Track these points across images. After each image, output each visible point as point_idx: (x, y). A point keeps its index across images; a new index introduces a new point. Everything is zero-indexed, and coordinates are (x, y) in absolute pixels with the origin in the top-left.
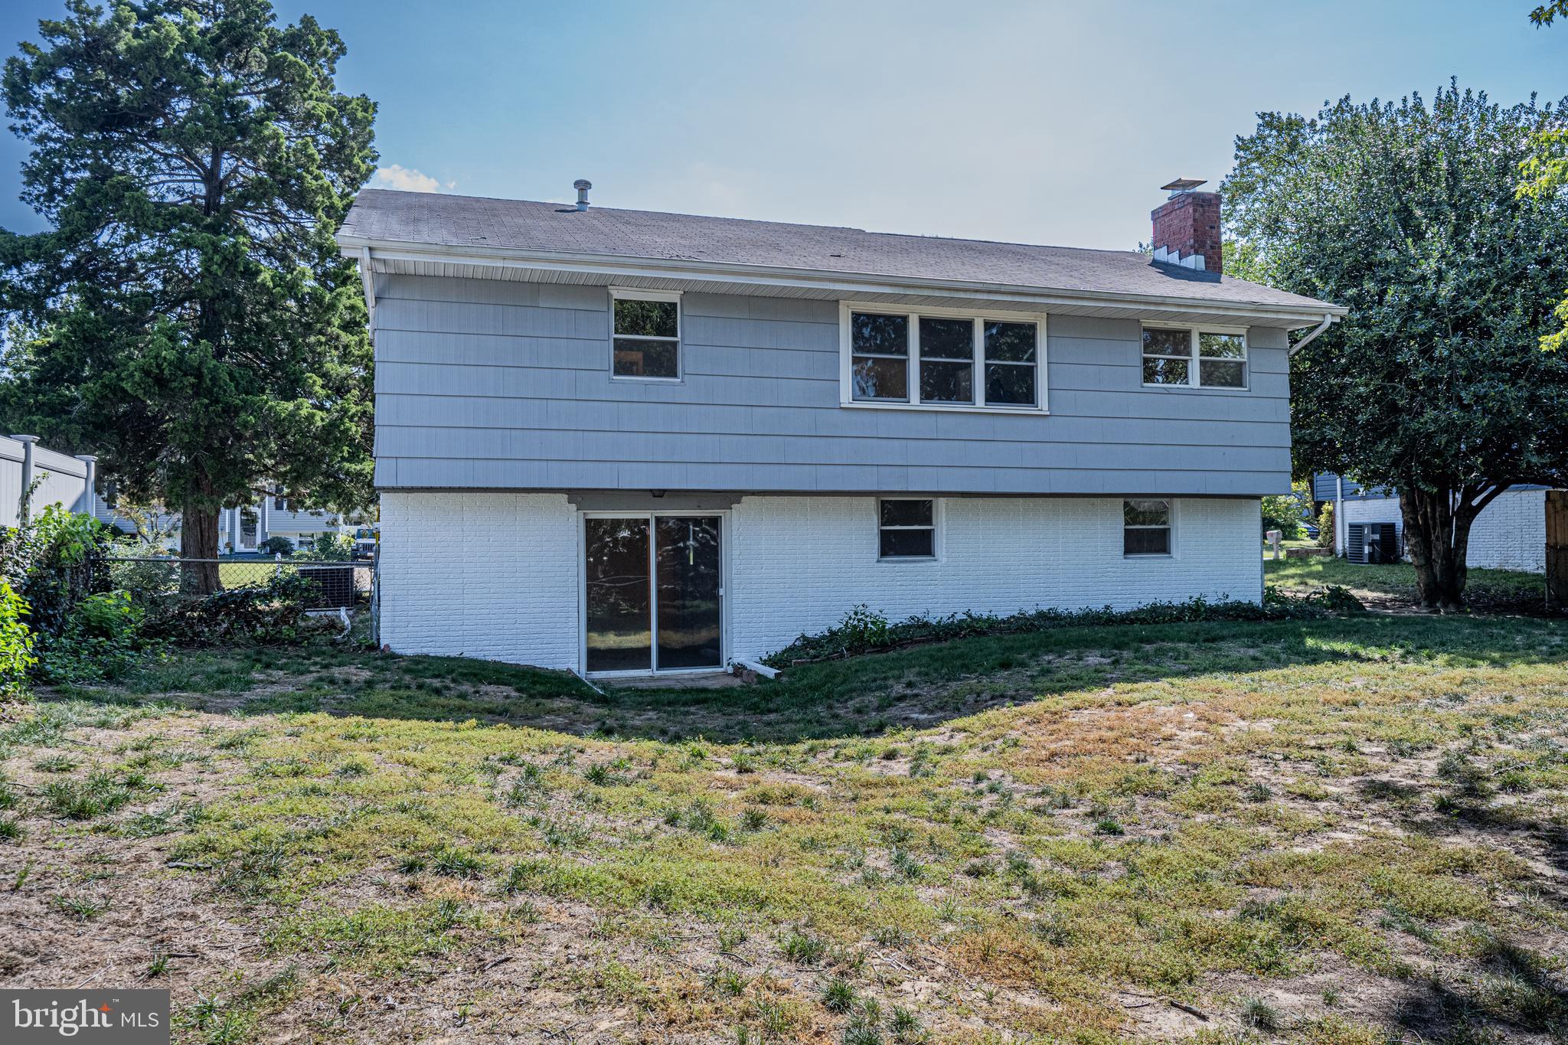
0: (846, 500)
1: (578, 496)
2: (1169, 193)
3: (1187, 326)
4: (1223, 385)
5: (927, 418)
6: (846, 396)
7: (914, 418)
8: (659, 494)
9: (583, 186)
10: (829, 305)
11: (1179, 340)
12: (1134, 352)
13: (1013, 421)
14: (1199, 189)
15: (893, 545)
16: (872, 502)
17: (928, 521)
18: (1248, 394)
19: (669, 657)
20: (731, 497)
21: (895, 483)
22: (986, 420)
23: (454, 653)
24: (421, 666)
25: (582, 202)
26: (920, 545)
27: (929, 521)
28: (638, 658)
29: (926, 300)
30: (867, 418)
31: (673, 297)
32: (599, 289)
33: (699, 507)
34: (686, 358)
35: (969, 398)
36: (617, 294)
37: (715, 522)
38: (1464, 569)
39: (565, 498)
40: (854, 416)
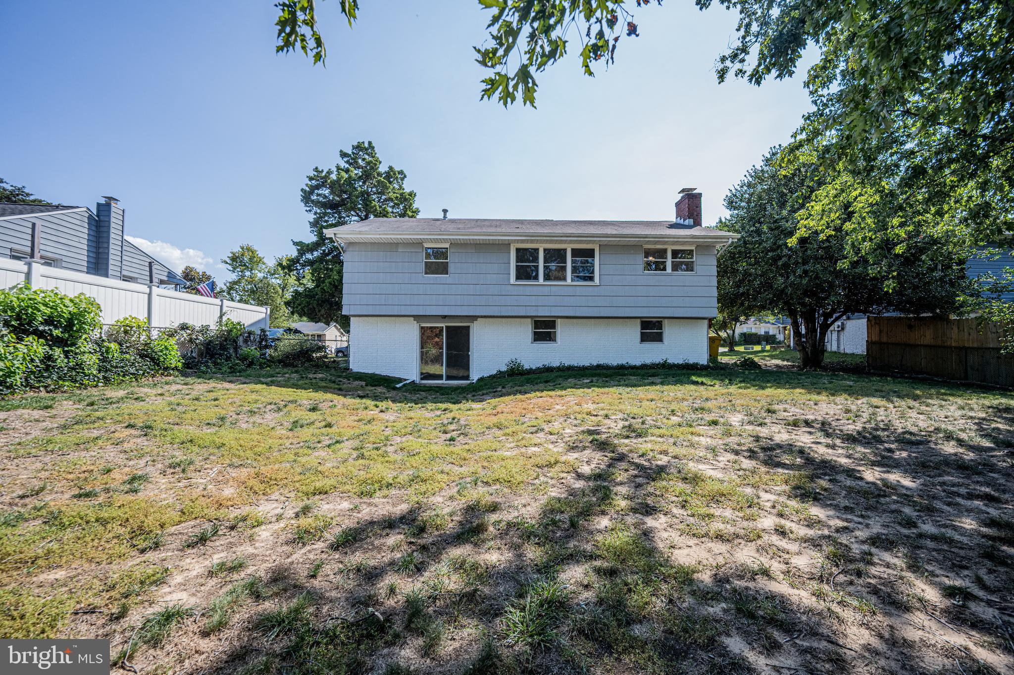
0: (518, 320)
1: (417, 318)
2: (681, 195)
3: (664, 247)
4: (688, 271)
5: (545, 288)
6: (513, 279)
7: (540, 288)
8: (445, 317)
9: (445, 211)
10: (506, 245)
11: (662, 253)
12: (641, 259)
13: (584, 288)
14: (695, 192)
16: (529, 320)
17: (554, 327)
18: (696, 274)
19: (449, 378)
20: (474, 318)
22: (571, 288)
23: (370, 372)
24: (360, 377)
25: (445, 217)
26: (550, 337)
28: (440, 377)
29: (547, 242)
30: (521, 288)
31: (447, 245)
32: (419, 244)
33: (460, 322)
34: (451, 268)
35: (564, 279)
36: (426, 245)
37: (469, 327)
38: (823, 351)
39: (412, 319)
40: (516, 288)
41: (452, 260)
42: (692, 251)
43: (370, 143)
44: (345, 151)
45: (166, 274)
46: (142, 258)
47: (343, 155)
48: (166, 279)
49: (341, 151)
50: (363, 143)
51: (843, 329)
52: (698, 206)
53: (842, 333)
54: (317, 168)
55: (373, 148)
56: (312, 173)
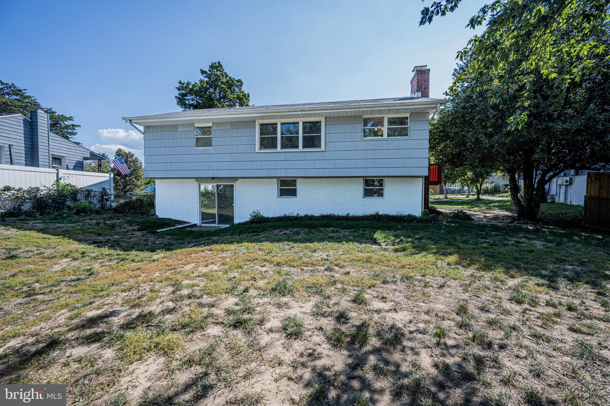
0: (268, 180)
1: (198, 179)
2: (414, 72)
3: (382, 116)
4: (401, 136)
5: (283, 154)
6: (257, 150)
7: (278, 155)
8: (213, 178)
10: (253, 121)
11: (379, 121)
12: (360, 127)
13: (313, 153)
14: (425, 68)
15: (283, 193)
16: (275, 180)
18: (409, 139)
19: (221, 222)
20: (236, 179)
21: (282, 174)
22: (302, 154)
26: (293, 193)
27: (296, 186)
29: (284, 117)
30: (264, 155)
31: (210, 125)
32: (192, 124)
33: (227, 182)
34: (214, 142)
35: (297, 147)
36: (197, 125)
37: (232, 186)
39: (194, 180)
40: (260, 155)
41: (214, 135)
42: (407, 118)
43: (219, 62)
44: (204, 69)
45: (89, 154)
46: (68, 144)
47: (203, 72)
48: (89, 156)
49: (201, 70)
50: (216, 63)
51: (571, 183)
52: (427, 80)
53: (569, 187)
54: (180, 81)
55: (221, 66)
56: (178, 85)
